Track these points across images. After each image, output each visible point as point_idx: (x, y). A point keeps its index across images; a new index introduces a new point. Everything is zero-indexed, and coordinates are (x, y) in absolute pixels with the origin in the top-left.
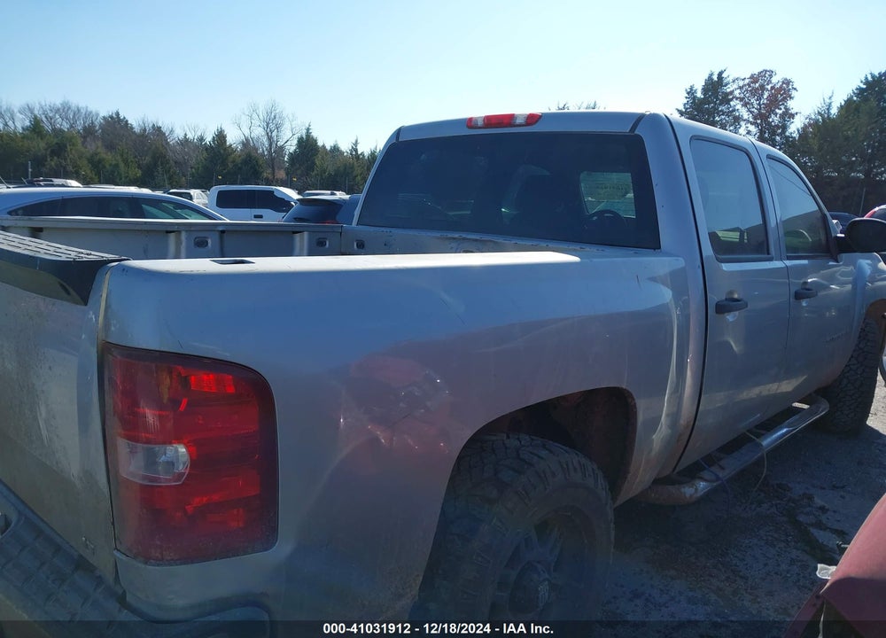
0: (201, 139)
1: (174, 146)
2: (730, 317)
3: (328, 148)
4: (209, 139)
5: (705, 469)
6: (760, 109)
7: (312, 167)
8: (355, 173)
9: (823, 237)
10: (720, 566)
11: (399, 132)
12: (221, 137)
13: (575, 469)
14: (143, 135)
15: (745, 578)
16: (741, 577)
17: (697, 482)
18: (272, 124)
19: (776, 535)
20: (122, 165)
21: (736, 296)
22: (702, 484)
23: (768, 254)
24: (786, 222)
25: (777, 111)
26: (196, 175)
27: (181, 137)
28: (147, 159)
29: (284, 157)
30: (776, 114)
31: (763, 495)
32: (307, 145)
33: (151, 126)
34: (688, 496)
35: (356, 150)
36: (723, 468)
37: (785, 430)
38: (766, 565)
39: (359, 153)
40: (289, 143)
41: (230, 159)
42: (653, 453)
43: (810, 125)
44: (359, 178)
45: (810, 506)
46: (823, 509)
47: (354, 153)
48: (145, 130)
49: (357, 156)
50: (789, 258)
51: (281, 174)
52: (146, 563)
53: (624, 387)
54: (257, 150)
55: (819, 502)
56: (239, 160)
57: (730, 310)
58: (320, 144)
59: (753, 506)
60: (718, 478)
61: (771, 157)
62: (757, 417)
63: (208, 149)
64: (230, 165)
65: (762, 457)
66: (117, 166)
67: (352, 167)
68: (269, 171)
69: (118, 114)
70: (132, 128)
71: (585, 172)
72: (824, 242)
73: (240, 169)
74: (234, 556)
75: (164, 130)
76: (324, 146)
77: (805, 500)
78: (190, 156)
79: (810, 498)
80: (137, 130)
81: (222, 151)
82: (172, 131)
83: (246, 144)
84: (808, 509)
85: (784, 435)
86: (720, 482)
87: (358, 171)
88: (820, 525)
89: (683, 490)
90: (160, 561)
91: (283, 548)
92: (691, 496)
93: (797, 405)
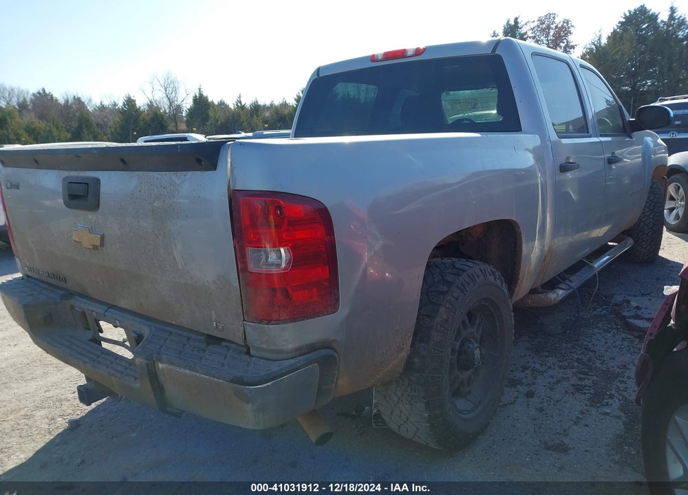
0: (115, 105)
1: (94, 112)
2: (569, 175)
3: (216, 103)
4: (120, 104)
5: (560, 283)
6: (549, 44)
7: (207, 118)
8: (241, 120)
9: (621, 122)
10: (577, 347)
11: (318, 70)
12: (130, 102)
13: (490, 275)
14: (67, 106)
15: (594, 352)
16: (591, 351)
17: (557, 290)
18: (170, 87)
19: (609, 326)
20: (54, 130)
21: (571, 161)
22: (561, 292)
23: (588, 133)
24: (597, 114)
25: (562, 44)
26: (115, 133)
27: (98, 104)
28: (75, 124)
29: (182, 113)
30: (561, 47)
31: (595, 304)
32: (201, 103)
33: (72, 97)
34: (553, 299)
35: (240, 102)
36: (571, 281)
37: (607, 257)
38: (606, 343)
39: (243, 104)
40: (184, 102)
41: (141, 118)
42: (531, 267)
43: (587, 53)
44: (245, 123)
45: (628, 307)
46: (637, 308)
47: (239, 104)
48: (67, 101)
49: (243, 107)
50: (601, 136)
51: (183, 126)
52: (268, 324)
53: (514, 219)
54: (160, 109)
55: (634, 304)
56: (148, 119)
57: (569, 170)
58: (210, 100)
59: (591, 312)
60: (570, 287)
61: (582, 66)
62: (587, 251)
63: (121, 112)
64: (141, 123)
65: (595, 275)
66: (50, 131)
67: (239, 115)
68: (173, 124)
69: (44, 90)
70: (57, 100)
71: (445, 93)
72: (621, 125)
73: (150, 125)
74: (317, 317)
75: (83, 100)
76: (212, 102)
77: (625, 304)
78: (108, 119)
79: (628, 302)
80: (62, 101)
81: (133, 113)
82: (90, 100)
83: (150, 106)
84: (628, 309)
85: (608, 260)
86: (572, 290)
87: (243, 118)
88: (637, 317)
89: (549, 296)
90: (278, 322)
91: (343, 311)
92: (555, 299)
93: (610, 244)
